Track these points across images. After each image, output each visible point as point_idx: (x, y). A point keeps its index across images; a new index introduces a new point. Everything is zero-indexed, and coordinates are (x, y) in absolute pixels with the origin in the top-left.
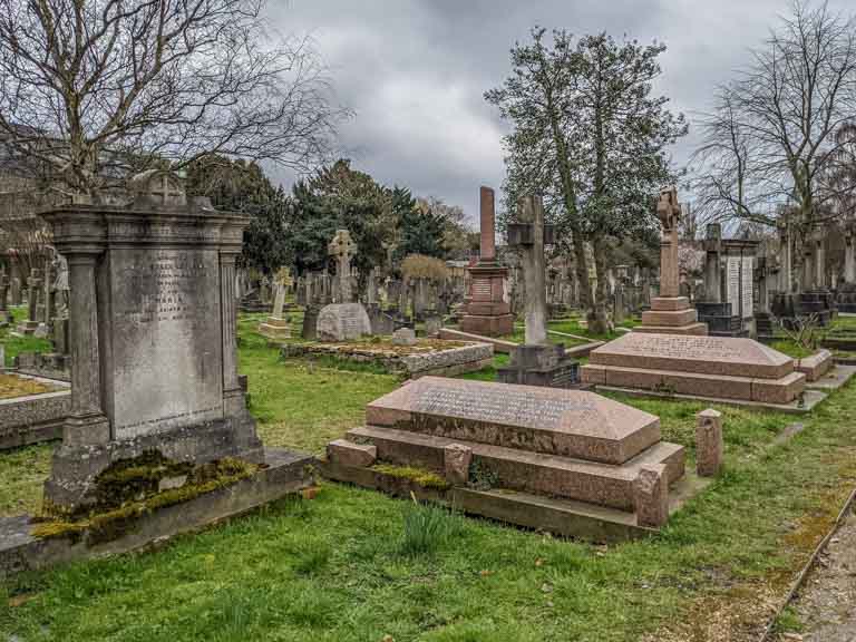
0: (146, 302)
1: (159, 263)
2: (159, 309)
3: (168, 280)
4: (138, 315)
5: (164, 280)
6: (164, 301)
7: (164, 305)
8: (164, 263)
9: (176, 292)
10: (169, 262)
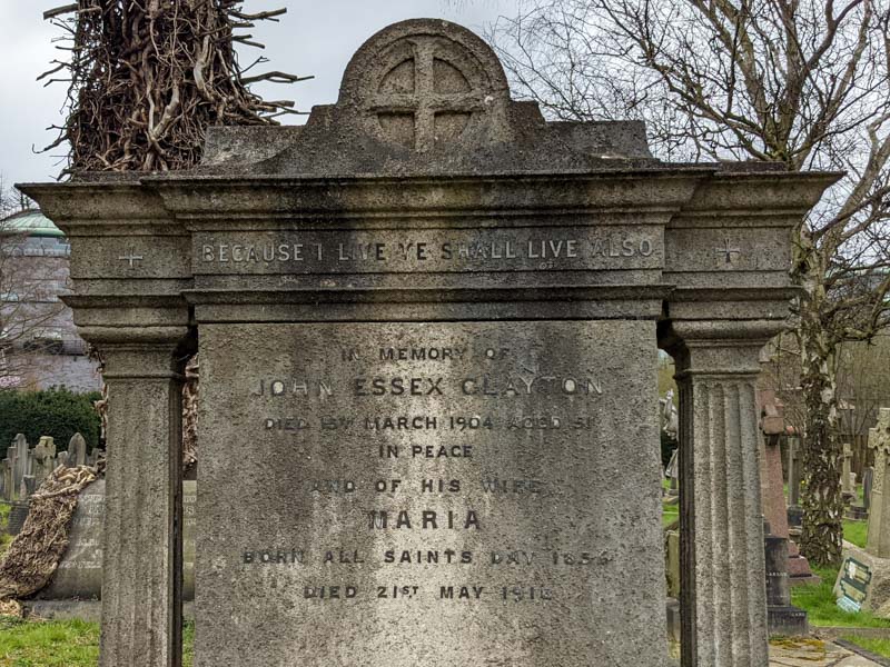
0: (330, 521)
1: (389, 370)
2: (379, 551)
3: (424, 438)
4: (295, 569)
5: (405, 438)
6: (404, 521)
7: (402, 539)
8: (405, 370)
9: (455, 486)
10: (429, 369)
